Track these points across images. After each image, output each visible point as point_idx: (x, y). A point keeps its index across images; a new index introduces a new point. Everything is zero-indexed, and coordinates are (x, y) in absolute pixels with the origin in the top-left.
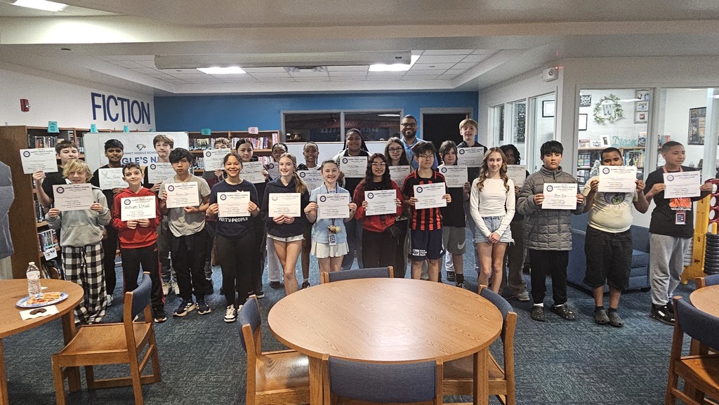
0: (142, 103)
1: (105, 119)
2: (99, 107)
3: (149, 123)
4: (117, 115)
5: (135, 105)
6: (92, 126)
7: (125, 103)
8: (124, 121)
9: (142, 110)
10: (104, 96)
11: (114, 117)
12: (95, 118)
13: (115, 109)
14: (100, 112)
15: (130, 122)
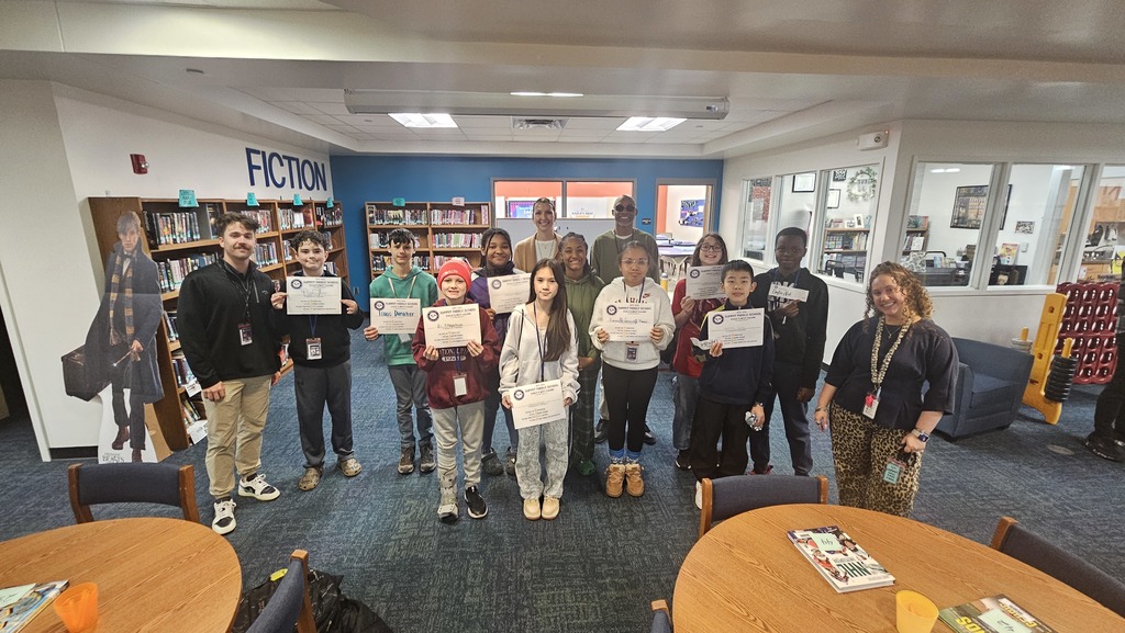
0: (315, 163)
1: (268, 185)
2: (259, 168)
3: (325, 189)
4: (284, 179)
5: (307, 166)
6: (249, 195)
7: (294, 163)
8: (293, 187)
9: (316, 172)
10: (264, 153)
11: (279, 182)
12: (253, 184)
13: (280, 172)
14: (259, 175)
15: (301, 187)
